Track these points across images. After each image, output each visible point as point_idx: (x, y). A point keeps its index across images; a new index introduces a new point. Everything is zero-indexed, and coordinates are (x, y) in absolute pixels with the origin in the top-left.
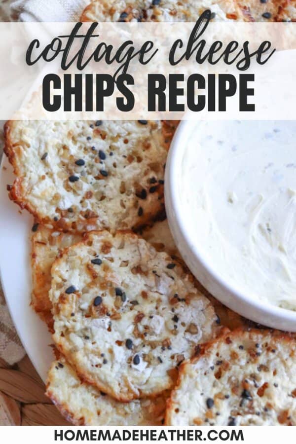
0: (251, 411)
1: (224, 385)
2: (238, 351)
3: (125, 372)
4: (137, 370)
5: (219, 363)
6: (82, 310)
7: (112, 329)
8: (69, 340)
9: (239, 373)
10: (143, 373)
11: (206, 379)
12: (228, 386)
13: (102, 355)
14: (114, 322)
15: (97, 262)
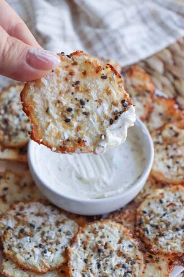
0: (105, 257)
1: (89, 251)
2: (89, 234)
3: (41, 259)
4: (47, 256)
5: (83, 243)
6: (16, 236)
7: (31, 241)
8: (12, 251)
9: (93, 243)
10: (50, 257)
11: (80, 252)
12: (91, 251)
13: (29, 253)
14: (32, 239)
15: (18, 214)
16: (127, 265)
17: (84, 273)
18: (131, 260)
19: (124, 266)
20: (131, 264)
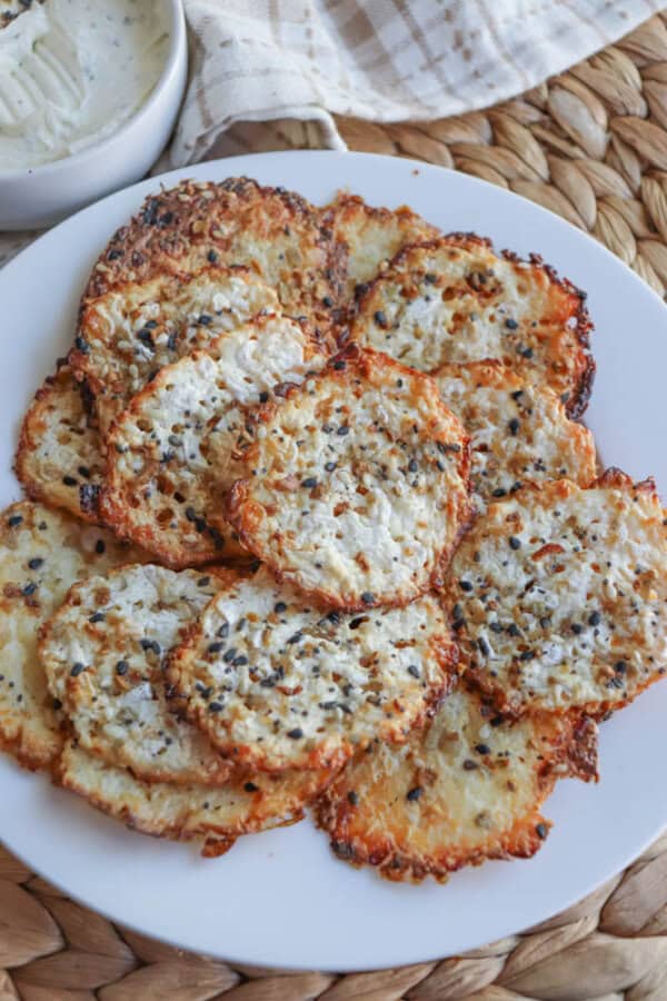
16: (358, 691)
17: (247, 622)
18: (378, 694)
19: (346, 690)
20: (369, 700)
